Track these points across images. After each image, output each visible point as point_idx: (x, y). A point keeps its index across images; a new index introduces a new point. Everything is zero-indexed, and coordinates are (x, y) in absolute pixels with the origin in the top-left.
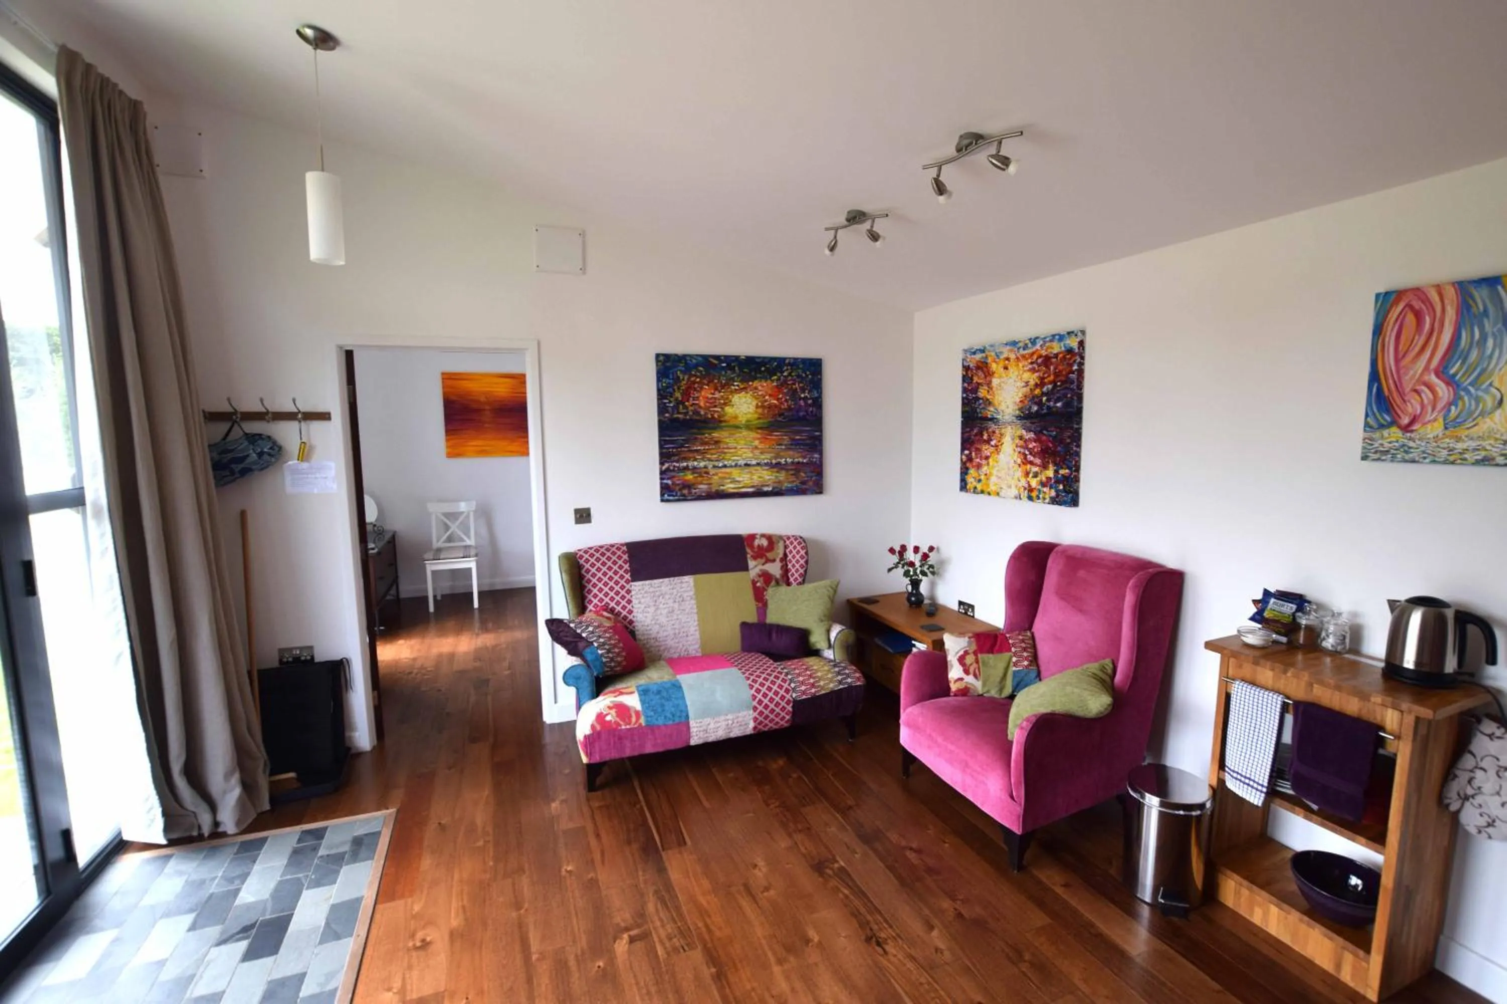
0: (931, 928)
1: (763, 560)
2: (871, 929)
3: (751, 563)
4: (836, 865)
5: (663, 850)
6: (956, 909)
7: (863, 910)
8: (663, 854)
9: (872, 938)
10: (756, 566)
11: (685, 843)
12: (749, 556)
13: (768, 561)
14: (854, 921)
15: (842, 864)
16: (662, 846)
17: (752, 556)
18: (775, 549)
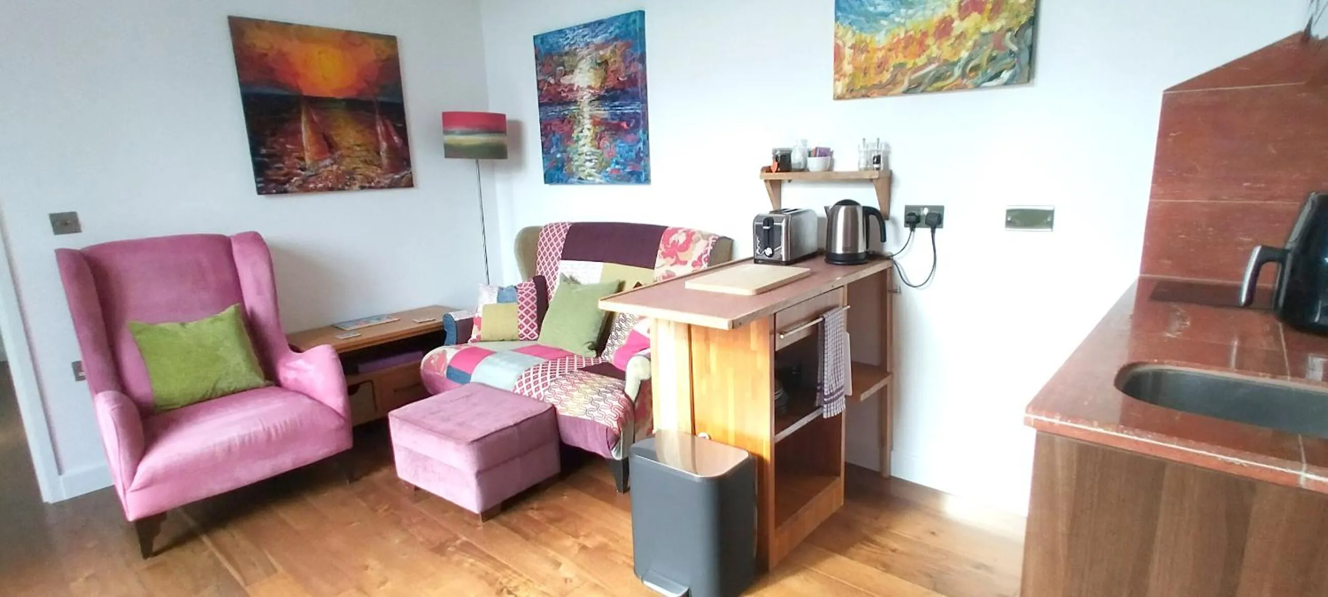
0: (559, 564)
1: (673, 260)
2: (501, 583)
3: (659, 261)
4: (458, 542)
5: (247, 585)
6: (579, 544)
7: (491, 571)
8: (248, 589)
9: (502, 590)
10: (663, 265)
11: (275, 571)
12: (659, 252)
13: (678, 262)
14: (483, 582)
15: (464, 538)
16: (244, 579)
17: (662, 253)
18: (690, 249)
